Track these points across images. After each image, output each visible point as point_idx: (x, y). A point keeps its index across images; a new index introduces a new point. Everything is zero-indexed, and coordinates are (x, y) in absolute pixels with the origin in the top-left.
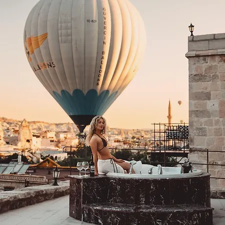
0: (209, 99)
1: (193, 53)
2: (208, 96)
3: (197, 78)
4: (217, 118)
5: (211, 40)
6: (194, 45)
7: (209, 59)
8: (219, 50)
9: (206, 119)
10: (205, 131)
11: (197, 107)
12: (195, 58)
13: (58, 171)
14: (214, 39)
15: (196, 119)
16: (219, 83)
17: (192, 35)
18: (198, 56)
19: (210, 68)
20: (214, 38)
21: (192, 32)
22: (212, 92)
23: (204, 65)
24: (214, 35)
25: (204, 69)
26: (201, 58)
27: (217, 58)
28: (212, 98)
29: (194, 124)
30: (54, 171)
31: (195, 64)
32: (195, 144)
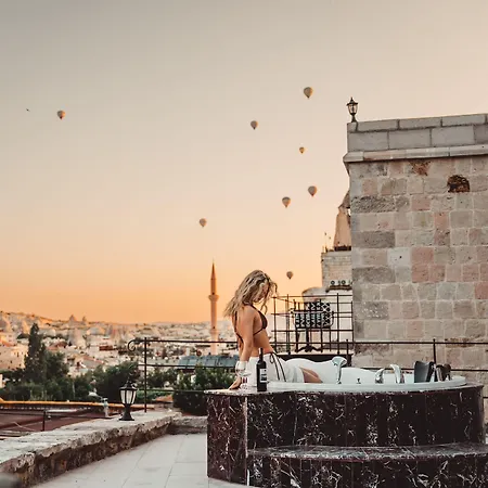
0: (392, 245)
1: (359, 156)
2: (389, 241)
3: (366, 203)
4: (408, 284)
5: (392, 130)
6: (360, 141)
7: (389, 168)
8: (408, 151)
9: (387, 285)
10: (385, 310)
11: (368, 262)
12: (361, 165)
13: (133, 390)
14: (399, 129)
15: (366, 286)
16: (411, 214)
17: (354, 120)
18: (367, 161)
19: (392, 184)
20: (399, 127)
21: (353, 114)
22: (397, 233)
23: (379, 180)
24: (398, 121)
25: (380, 187)
26: (375, 165)
27: (405, 167)
28: (396, 243)
29: (364, 294)
30: (126, 390)
31: (362, 176)
32: (366, 336)
